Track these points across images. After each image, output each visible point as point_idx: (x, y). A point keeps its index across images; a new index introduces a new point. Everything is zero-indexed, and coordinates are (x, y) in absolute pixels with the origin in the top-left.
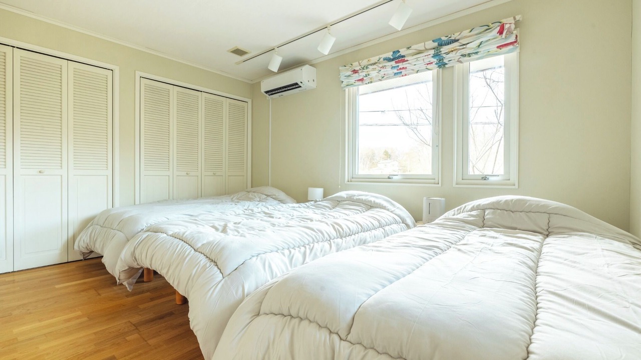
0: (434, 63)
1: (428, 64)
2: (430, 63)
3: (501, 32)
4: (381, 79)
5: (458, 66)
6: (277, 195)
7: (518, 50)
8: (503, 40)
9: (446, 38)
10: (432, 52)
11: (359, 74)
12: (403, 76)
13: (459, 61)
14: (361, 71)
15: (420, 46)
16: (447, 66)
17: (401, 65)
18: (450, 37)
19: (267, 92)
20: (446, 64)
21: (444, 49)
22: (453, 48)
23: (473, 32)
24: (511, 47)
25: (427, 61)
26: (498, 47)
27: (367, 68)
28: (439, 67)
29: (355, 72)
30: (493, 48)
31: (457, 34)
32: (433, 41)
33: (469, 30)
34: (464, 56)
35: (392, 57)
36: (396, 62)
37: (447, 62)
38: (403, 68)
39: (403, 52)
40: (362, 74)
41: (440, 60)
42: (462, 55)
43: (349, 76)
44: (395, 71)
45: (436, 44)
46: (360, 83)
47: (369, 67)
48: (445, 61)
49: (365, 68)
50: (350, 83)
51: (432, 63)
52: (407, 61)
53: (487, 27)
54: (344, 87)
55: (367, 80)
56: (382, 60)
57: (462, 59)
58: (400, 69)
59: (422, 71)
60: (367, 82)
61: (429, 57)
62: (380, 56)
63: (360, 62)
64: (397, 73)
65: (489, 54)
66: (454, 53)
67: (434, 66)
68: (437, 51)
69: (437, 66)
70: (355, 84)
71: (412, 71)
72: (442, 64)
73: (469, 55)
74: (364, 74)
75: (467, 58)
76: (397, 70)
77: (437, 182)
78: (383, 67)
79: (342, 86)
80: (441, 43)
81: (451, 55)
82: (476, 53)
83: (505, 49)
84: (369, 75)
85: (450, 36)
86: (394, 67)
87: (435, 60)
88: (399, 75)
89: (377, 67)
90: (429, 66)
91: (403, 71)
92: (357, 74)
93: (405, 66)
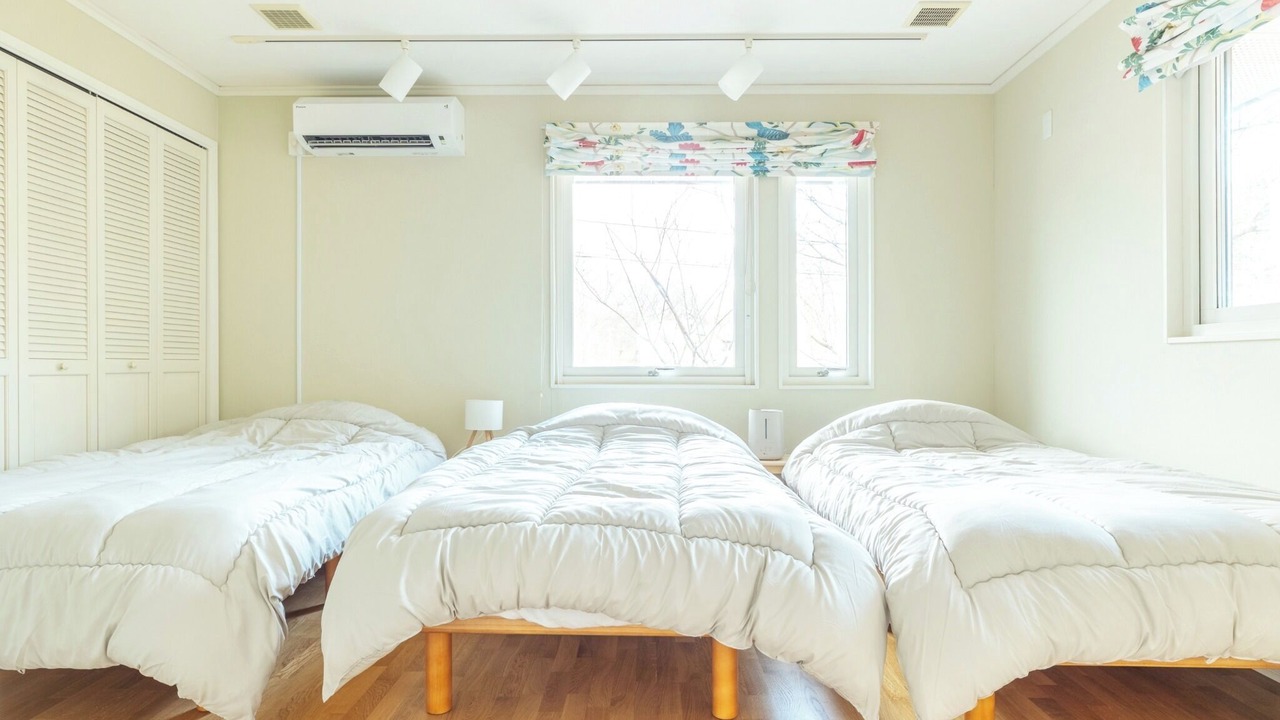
0: (748, 165)
1: (738, 164)
2: (741, 164)
3: (857, 142)
4: (640, 170)
5: (786, 179)
6: (388, 422)
7: (873, 175)
8: (858, 155)
9: (770, 126)
10: (751, 145)
11: (595, 151)
12: (687, 175)
13: (789, 171)
14: (602, 146)
15: (724, 127)
16: (768, 174)
17: (690, 155)
18: (777, 126)
19: (308, 138)
20: (768, 171)
21: (772, 146)
22: (786, 147)
23: (813, 129)
24: (867, 168)
25: (738, 159)
26: (849, 164)
27: (617, 143)
28: (756, 173)
29: (584, 143)
30: (843, 163)
31: (788, 124)
32: (748, 124)
33: (808, 123)
34: (797, 163)
35: (668, 134)
36: (681, 147)
37: (770, 169)
38: (693, 161)
39: (690, 128)
40: (603, 154)
41: (760, 163)
42: (795, 163)
43: (570, 149)
44: (676, 162)
45: (754, 132)
46: (592, 169)
47: (621, 141)
48: (768, 166)
49: (612, 142)
50: (568, 166)
51: (745, 164)
52: (703, 149)
53: (834, 127)
54: (551, 171)
55: (609, 166)
56: (646, 133)
57: (795, 169)
58: (687, 161)
59: (724, 173)
60: (608, 172)
61: (744, 152)
62: (643, 125)
63: (594, 124)
64: (677, 168)
65: (835, 171)
66: (786, 155)
67: (747, 170)
68: (760, 144)
69: (751, 170)
70: (579, 169)
71: (706, 170)
72: (760, 170)
73: (806, 165)
74: (607, 153)
75: (802, 169)
76: (681, 162)
77: (748, 380)
78: (652, 150)
79: (548, 166)
80: (764, 133)
81: (780, 158)
82: (818, 164)
83: (858, 169)
84: (618, 157)
85: (776, 124)
86: (677, 155)
87: (751, 160)
88: (679, 171)
89: (638, 146)
90: (739, 169)
91: (688, 165)
92: (590, 151)
93: (696, 158)
